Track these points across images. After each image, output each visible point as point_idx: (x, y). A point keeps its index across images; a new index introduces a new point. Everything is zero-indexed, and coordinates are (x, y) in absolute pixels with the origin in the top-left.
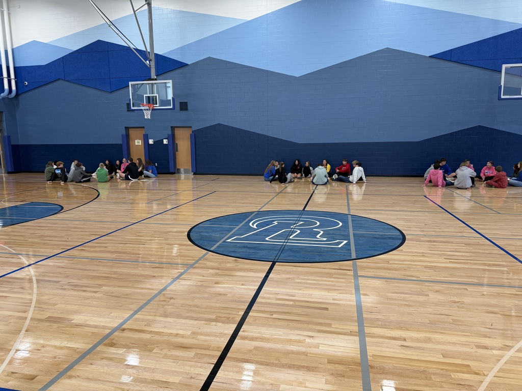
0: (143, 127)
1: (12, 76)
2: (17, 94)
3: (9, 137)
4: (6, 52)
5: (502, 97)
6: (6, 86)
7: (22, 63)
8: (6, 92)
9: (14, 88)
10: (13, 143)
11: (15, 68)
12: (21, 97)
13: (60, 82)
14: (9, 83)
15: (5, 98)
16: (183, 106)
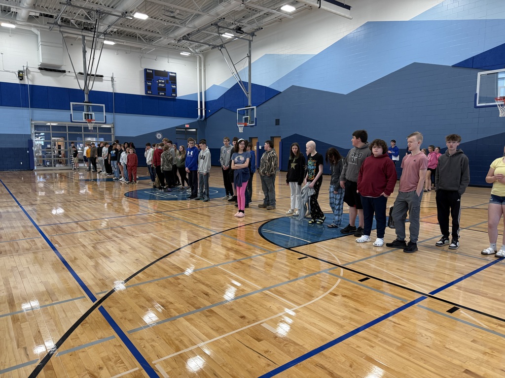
0: (257, 138)
1: (203, 107)
2: (206, 118)
5: (478, 105)
6: (199, 114)
7: (210, 99)
8: (199, 117)
9: (204, 114)
11: (205, 102)
12: (208, 119)
14: (201, 112)
15: (198, 121)
16: (277, 122)
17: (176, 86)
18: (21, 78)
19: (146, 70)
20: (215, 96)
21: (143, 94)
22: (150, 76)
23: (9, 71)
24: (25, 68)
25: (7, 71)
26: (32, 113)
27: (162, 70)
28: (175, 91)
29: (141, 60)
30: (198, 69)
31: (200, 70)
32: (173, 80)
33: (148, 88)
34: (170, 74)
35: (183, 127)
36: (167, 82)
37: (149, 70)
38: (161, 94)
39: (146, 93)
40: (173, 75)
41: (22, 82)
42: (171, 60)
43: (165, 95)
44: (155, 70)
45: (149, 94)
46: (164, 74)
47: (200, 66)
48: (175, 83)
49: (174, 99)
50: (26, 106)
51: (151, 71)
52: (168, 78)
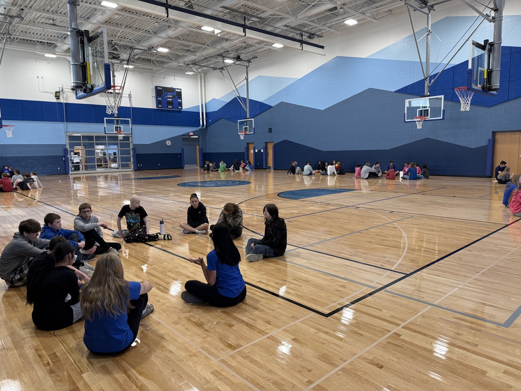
0: (254, 143)
1: (205, 117)
2: (207, 126)
3: (202, 149)
4: (202, 105)
5: (406, 121)
6: (201, 123)
7: (210, 110)
8: (201, 126)
9: (205, 123)
10: (204, 152)
11: (206, 113)
12: (208, 128)
13: (222, 119)
14: (202, 121)
15: (200, 129)
16: (270, 130)
17: (181, 100)
18: (58, 97)
19: (156, 87)
20: (215, 108)
21: (155, 107)
22: (160, 92)
23: (48, 92)
24: (61, 89)
25: (46, 92)
26: (67, 127)
27: (170, 87)
28: (180, 104)
29: (152, 79)
30: (199, 85)
31: (201, 86)
32: (179, 95)
33: (158, 103)
34: (177, 90)
35: (188, 134)
36: (174, 97)
37: (159, 87)
38: (169, 107)
39: (157, 106)
40: (179, 90)
41: (58, 101)
42: (176, 78)
43: (173, 108)
44: (164, 87)
45: (160, 107)
46: (171, 90)
47: (201, 83)
48: (180, 97)
49: (180, 111)
50: (62, 120)
51: (161, 88)
52: (175, 94)
